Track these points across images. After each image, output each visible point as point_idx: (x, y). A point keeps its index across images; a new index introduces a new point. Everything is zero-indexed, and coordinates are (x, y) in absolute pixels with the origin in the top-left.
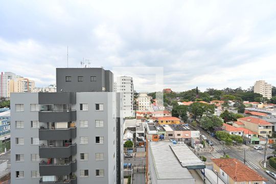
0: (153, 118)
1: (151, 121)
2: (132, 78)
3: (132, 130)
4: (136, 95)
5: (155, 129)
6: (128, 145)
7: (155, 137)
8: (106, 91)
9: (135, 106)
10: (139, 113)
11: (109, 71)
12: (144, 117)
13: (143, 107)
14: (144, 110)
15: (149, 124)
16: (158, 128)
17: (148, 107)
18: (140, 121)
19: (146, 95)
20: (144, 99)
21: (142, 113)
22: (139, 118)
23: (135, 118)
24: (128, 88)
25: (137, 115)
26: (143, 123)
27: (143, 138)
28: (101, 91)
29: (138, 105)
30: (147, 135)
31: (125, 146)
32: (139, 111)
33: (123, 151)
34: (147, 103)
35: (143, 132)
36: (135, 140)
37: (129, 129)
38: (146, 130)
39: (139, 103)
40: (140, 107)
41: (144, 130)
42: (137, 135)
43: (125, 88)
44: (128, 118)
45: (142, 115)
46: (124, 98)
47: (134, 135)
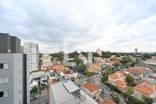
0: (53, 69)
1: (52, 71)
2: (37, 44)
3: (37, 80)
4: (41, 55)
5: (54, 76)
6: (34, 90)
7: (54, 81)
8: (12, 53)
9: (40, 63)
10: (43, 67)
11: (15, 37)
12: (47, 69)
13: (46, 63)
14: (47, 65)
15: (50, 73)
16: (56, 75)
17: (49, 62)
18: (44, 72)
19: (48, 55)
20: (47, 58)
21: (45, 67)
22: (43, 70)
23: (40, 71)
24: (34, 50)
25: (42, 68)
26: (46, 73)
27: (46, 83)
28: (6, 52)
29: (42, 62)
30: (49, 81)
31: (31, 92)
32: (43, 66)
33: (29, 96)
34: (49, 60)
35: (46, 79)
36: (40, 86)
37: (35, 79)
38: (48, 77)
39: (43, 60)
40: (44, 63)
41: (47, 78)
42: (41, 82)
43: (31, 51)
44: (34, 72)
45: (45, 68)
46: (30, 58)
47: (39, 83)
